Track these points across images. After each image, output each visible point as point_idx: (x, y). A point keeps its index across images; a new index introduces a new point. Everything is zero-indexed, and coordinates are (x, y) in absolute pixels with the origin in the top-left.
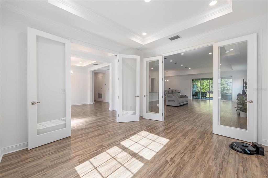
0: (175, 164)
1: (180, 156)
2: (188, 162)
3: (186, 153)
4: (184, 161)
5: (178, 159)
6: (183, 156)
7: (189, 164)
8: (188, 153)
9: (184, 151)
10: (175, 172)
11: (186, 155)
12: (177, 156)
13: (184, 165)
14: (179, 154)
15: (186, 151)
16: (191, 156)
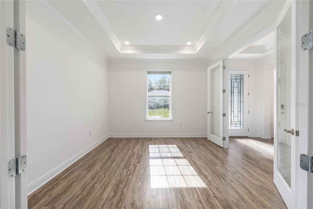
0: (132, 164)
1: (131, 171)
2: (123, 169)
3: (126, 176)
4: (126, 169)
5: (131, 168)
6: (128, 172)
7: (122, 168)
8: (124, 177)
9: (128, 178)
10: (130, 161)
11: (125, 174)
12: (133, 170)
13: (126, 166)
14: (132, 172)
15: (126, 178)
16: (121, 176)
